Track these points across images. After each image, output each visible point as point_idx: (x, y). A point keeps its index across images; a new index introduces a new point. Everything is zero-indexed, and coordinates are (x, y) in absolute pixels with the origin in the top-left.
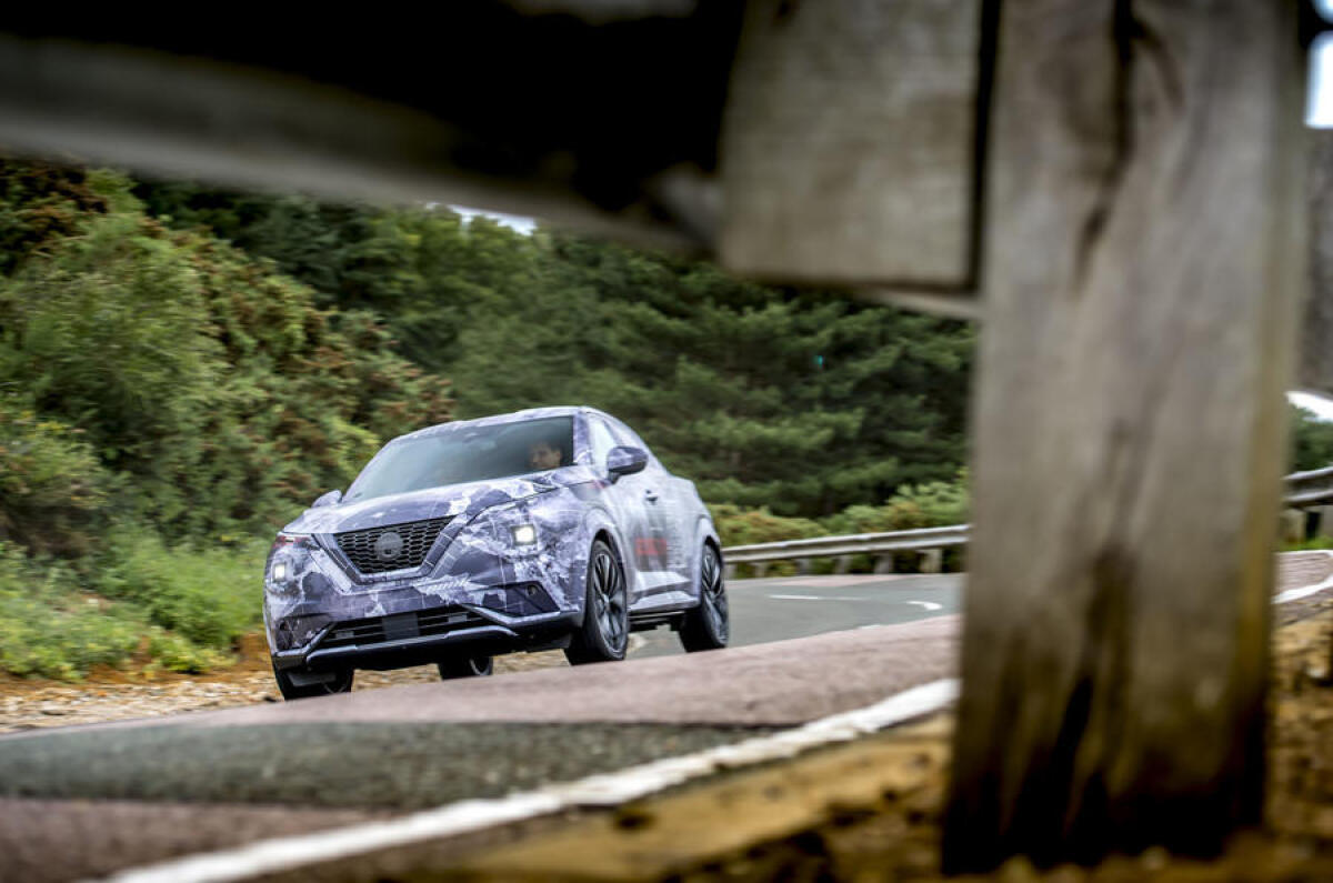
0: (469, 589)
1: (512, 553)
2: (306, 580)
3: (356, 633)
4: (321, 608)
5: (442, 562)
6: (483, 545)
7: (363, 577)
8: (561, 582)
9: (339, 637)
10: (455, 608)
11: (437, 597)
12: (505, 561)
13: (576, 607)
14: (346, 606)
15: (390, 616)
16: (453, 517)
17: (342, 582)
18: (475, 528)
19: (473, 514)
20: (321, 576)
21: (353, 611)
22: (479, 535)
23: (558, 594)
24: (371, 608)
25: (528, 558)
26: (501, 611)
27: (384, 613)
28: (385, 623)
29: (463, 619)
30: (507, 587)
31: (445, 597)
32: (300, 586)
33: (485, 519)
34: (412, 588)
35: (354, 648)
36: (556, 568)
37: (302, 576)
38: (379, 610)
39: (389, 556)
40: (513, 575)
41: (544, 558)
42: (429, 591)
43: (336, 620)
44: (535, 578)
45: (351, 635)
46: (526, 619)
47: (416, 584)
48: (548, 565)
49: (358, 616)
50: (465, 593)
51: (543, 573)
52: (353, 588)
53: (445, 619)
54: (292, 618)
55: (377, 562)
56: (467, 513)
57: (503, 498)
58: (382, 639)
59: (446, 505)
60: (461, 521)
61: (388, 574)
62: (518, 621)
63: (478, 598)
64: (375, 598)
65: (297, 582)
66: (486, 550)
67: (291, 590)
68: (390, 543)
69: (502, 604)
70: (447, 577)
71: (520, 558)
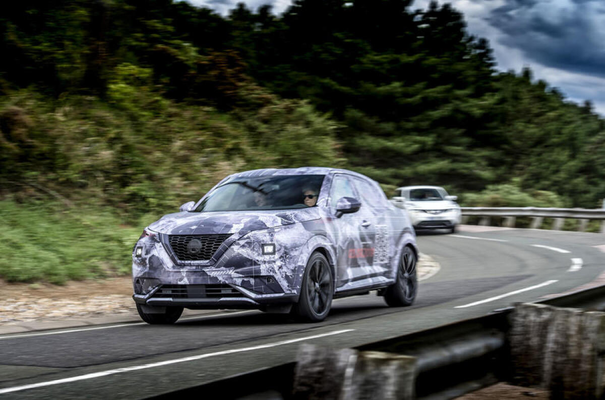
0: (234, 276)
1: (260, 258)
2: (150, 258)
3: (173, 291)
4: (156, 275)
5: (221, 259)
6: (246, 252)
7: (179, 261)
8: (287, 277)
9: (164, 292)
10: (225, 286)
11: (216, 278)
12: (255, 263)
13: (295, 292)
14: (169, 276)
15: (190, 285)
16: (232, 234)
17: (168, 263)
18: (242, 242)
19: (242, 233)
20: (158, 258)
21: (172, 279)
22: (243, 246)
23: (284, 284)
24: (181, 280)
25: (269, 262)
26: (251, 290)
27: (188, 284)
28: (188, 289)
29: (229, 292)
30: (255, 277)
31: (220, 278)
32: (147, 261)
33: (248, 238)
34: (204, 271)
35: (171, 299)
36: (285, 269)
37: (149, 256)
38: (185, 281)
39: (193, 252)
40: (259, 271)
41: (279, 263)
42: (213, 274)
43: (164, 283)
44: (271, 274)
45: (170, 292)
46: (264, 296)
47: (206, 270)
48: (280, 267)
49: (174, 282)
50: (232, 278)
51: (277, 271)
52: (173, 267)
53: (220, 291)
54: (142, 278)
55: (188, 254)
56: (240, 233)
57: (262, 226)
58: (186, 296)
59: (229, 227)
60: (235, 237)
61: (192, 262)
62: (259, 296)
63: (239, 281)
64: (184, 274)
65: (146, 259)
66: (245, 255)
67: (143, 262)
68: (196, 244)
69: (252, 286)
70: (223, 268)
71: (265, 262)
